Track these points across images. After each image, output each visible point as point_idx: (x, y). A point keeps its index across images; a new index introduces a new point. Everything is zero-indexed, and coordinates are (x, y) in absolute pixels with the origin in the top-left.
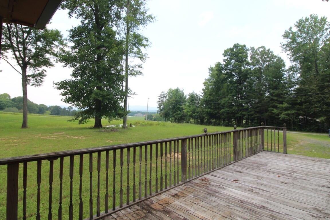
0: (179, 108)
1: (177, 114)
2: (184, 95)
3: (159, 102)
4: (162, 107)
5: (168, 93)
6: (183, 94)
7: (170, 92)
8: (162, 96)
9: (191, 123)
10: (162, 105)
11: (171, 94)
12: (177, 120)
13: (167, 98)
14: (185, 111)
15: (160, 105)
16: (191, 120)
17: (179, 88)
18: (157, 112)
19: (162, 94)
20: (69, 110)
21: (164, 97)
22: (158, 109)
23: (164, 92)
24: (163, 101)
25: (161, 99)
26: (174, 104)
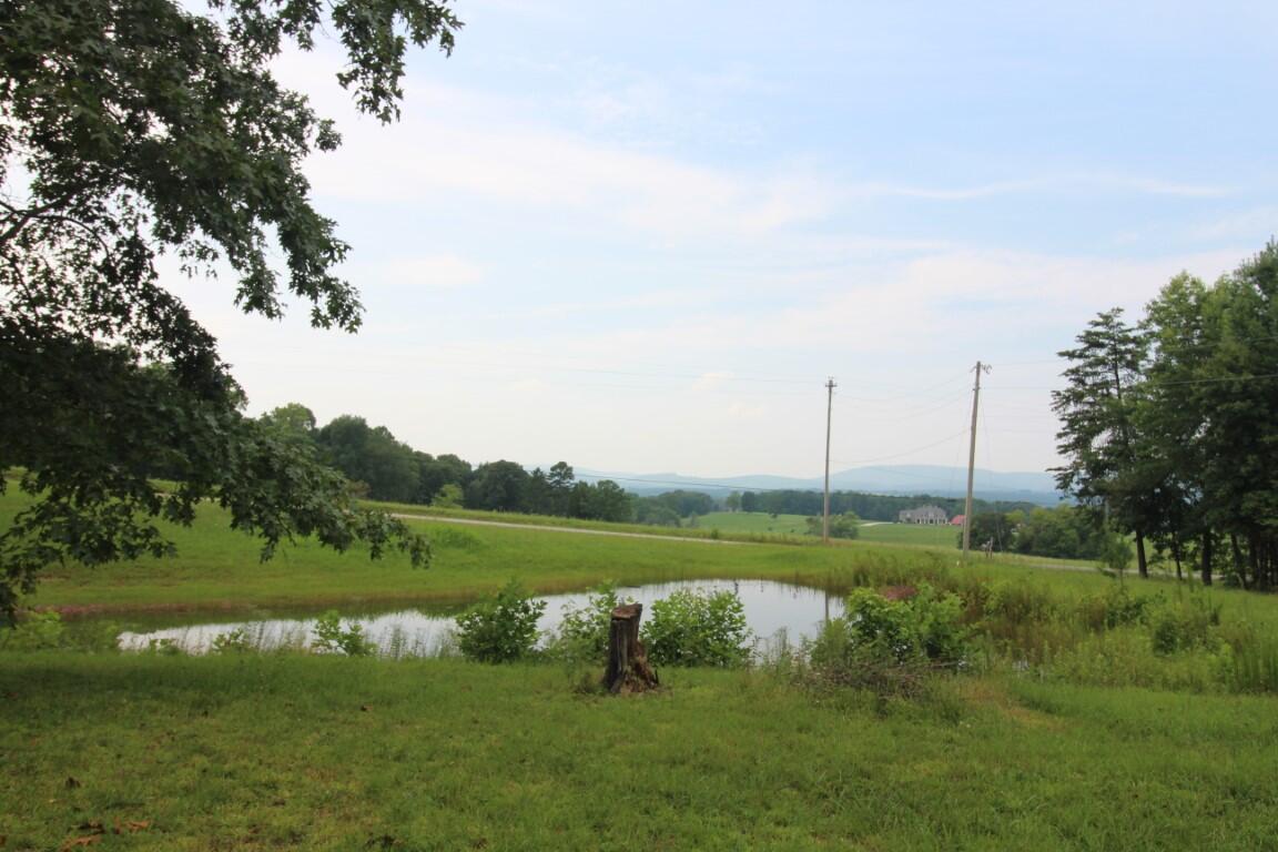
3: (1077, 397)
4: (1101, 441)
5: (1158, 313)
8: (1101, 353)
10: (1103, 427)
13: (1151, 362)
15: (1080, 431)
18: (1058, 487)
19: (1097, 334)
20: (558, 482)
21: (1122, 353)
22: (1070, 458)
23: (1116, 320)
24: (1114, 391)
25: (1095, 374)
26: (1249, 402)
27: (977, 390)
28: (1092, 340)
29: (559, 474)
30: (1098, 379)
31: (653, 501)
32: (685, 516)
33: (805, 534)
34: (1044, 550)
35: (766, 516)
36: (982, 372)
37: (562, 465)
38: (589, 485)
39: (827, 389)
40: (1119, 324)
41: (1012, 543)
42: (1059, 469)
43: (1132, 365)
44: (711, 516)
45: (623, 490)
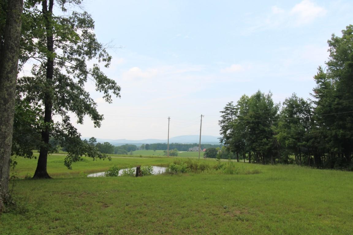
0: (264, 131)
1: (260, 145)
2: (274, 106)
3: (224, 122)
4: (228, 132)
5: (240, 103)
6: (271, 103)
7: (244, 101)
8: (229, 112)
9: (292, 162)
10: (229, 129)
11: (246, 106)
12: (261, 156)
13: (238, 114)
14: (278, 136)
15: (225, 129)
16: (293, 157)
17: (262, 92)
18: (220, 142)
19: (228, 107)
20: (92, 143)
21: (233, 112)
22: (222, 136)
23: (232, 104)
24: (231, 120)
25: (227, 116)
26: (253, 124)
27: (201, 121)
28: (227, 109)
29: (92, 141)
30: (228, 118)
31: (119, 148)
32: (129, 152)
33: (163, 155)
34: (225, 157)
35: (152, 151)
36: (202, 117)
37: (93, 138)
38: (101, 144)
39: (168, 119)
40: (233, 105)
41: (217, 156)
42: (220, 138)
43: (235, 114)
44: (136, 151)
45: (111, 145)
